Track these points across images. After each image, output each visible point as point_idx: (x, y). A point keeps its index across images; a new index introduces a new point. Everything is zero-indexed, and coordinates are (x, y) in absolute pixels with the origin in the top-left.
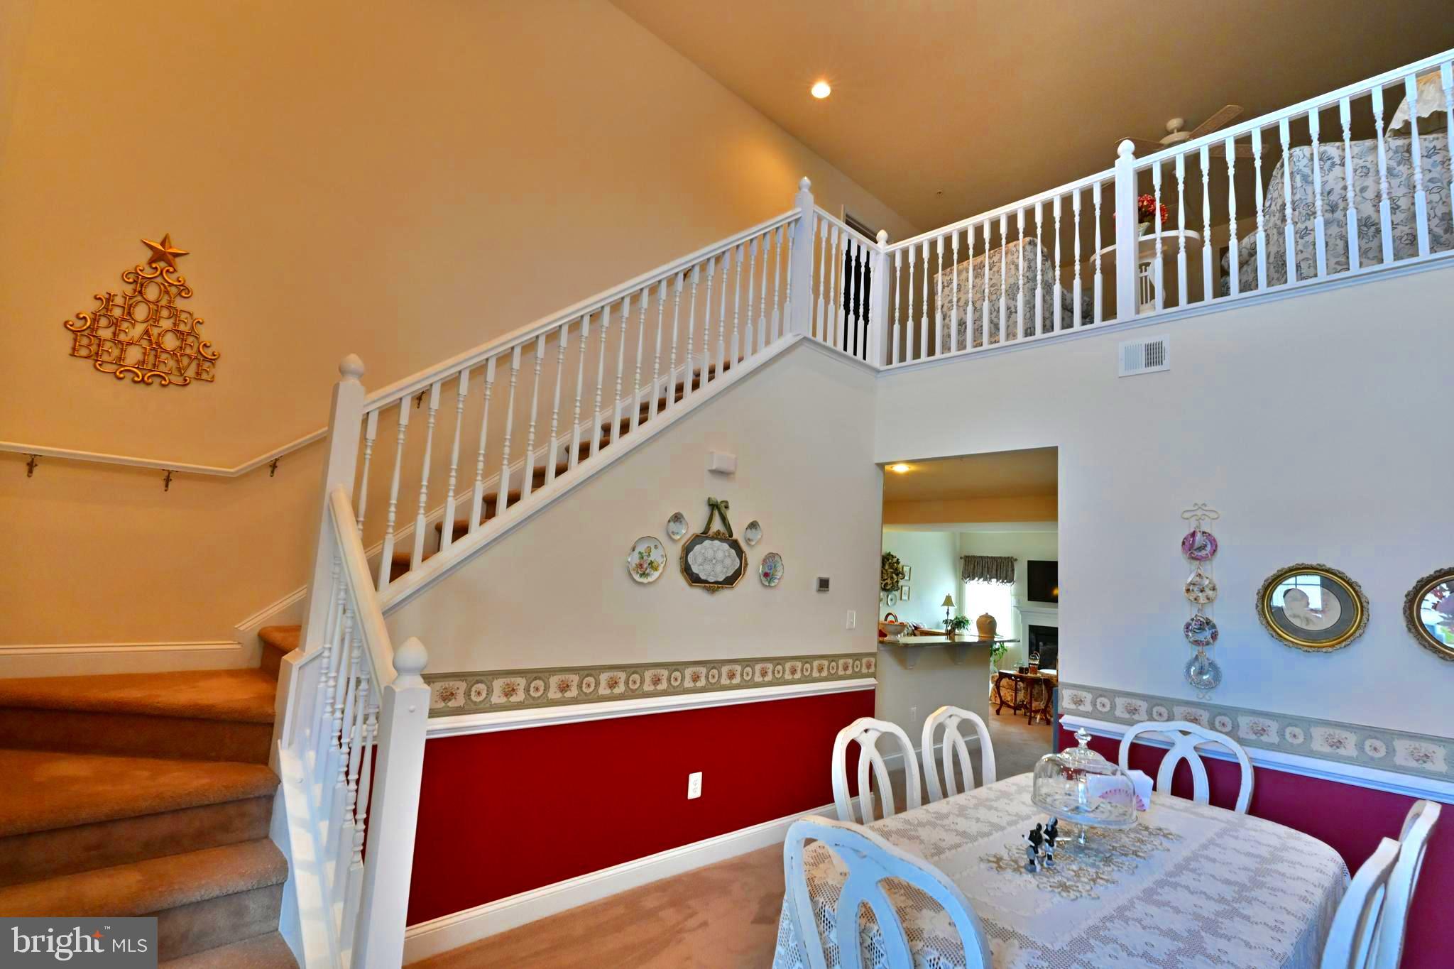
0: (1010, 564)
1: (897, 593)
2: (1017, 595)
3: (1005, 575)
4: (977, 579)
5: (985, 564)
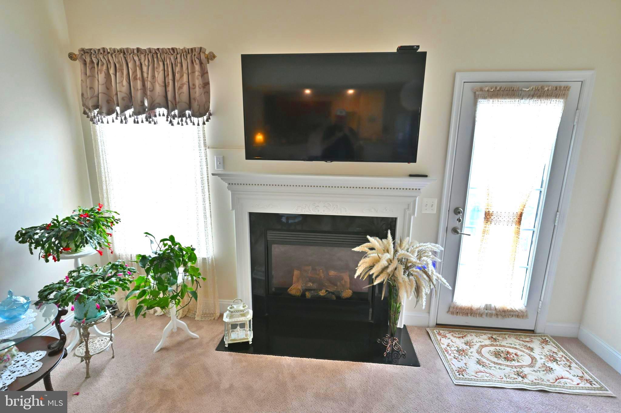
0: (197, 67)
3: (183, 97)
4: (117, 111)
5: (135, 71)
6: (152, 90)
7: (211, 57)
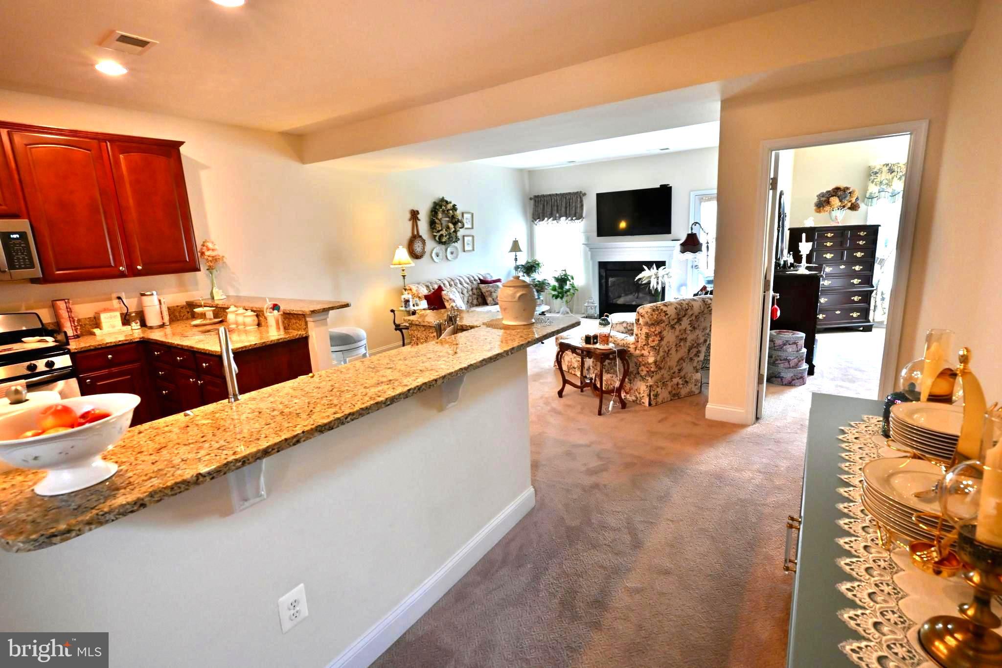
0: (579, 200)
1: (458, 245)
2: (586, 232)
3: (573, 212)
4: (546, 219)
5: (554, 203)
6: (561, 210)
7: (585, 194)
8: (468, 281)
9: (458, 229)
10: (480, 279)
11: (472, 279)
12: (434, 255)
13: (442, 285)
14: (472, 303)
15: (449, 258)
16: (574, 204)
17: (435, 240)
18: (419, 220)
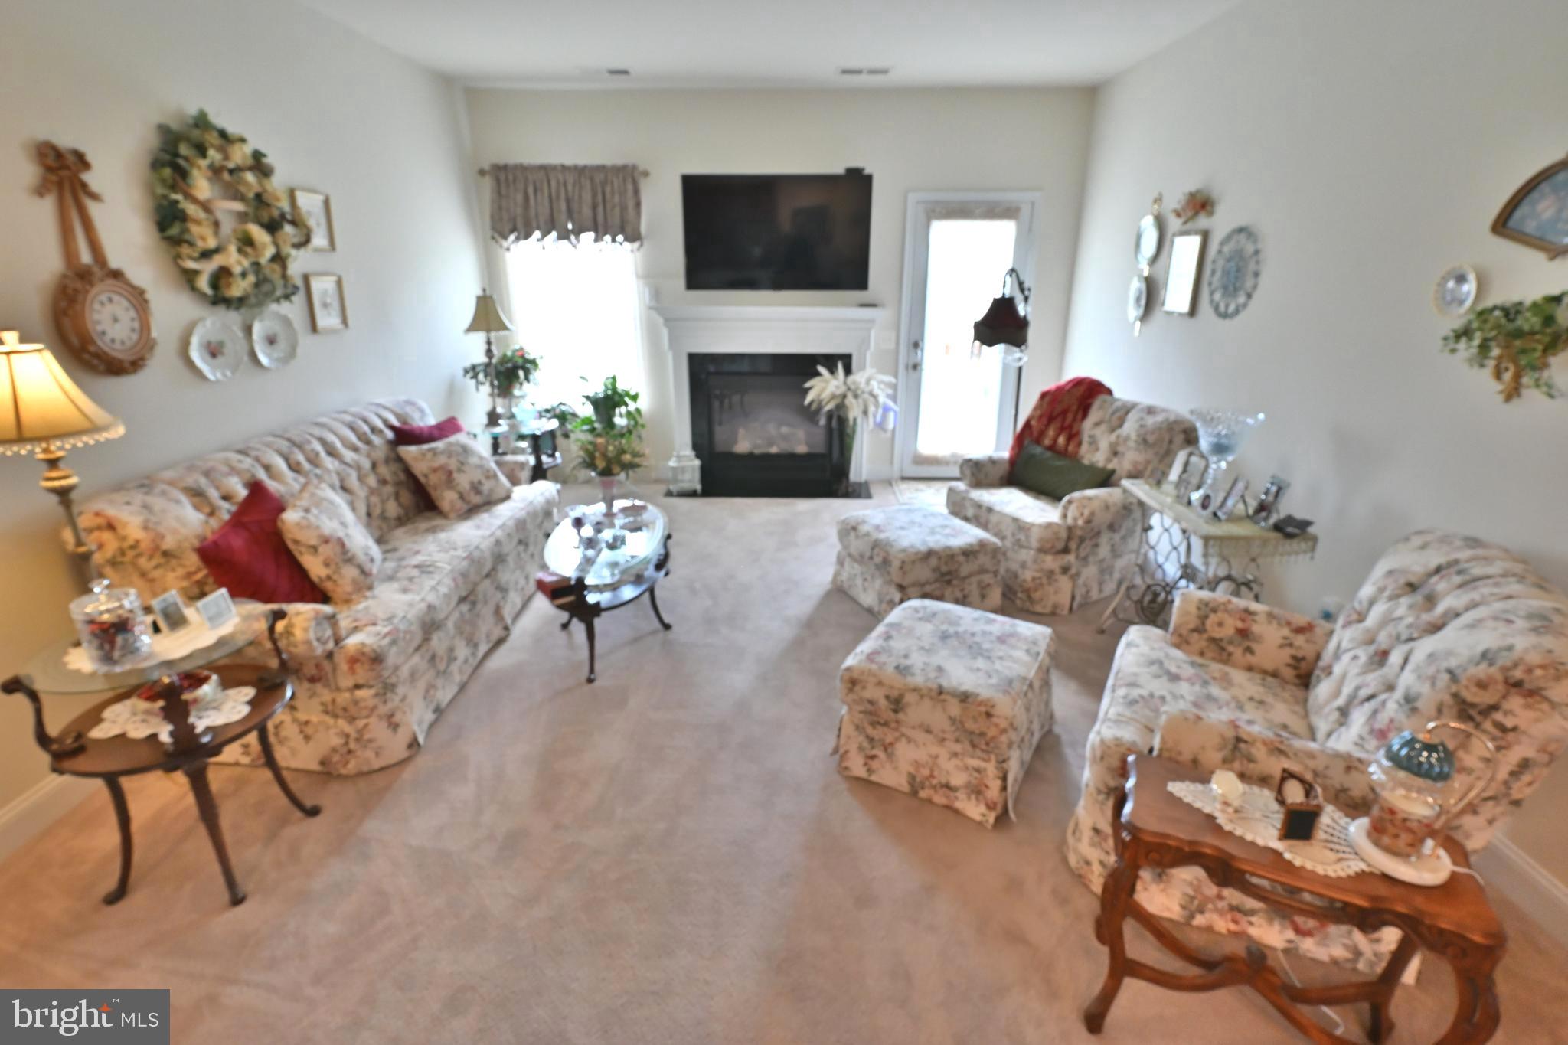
0: (630, 187)
1: (292, 311)
2: (651, 276)
3: (615, 220)
4: (537, 234)
5: (557, 190)
6: (579, 212)
7: (646, 174)
8: (353, 438)
9: (288, 250)
10: (392, 428)
11: (366, 428)
12: (195, 355)
13: (262, 475)
14: (383, 517)
15: (264, 360)
16: (616, 199)
17: (193, 288)
18: (95, 197)
